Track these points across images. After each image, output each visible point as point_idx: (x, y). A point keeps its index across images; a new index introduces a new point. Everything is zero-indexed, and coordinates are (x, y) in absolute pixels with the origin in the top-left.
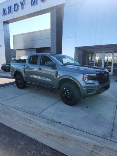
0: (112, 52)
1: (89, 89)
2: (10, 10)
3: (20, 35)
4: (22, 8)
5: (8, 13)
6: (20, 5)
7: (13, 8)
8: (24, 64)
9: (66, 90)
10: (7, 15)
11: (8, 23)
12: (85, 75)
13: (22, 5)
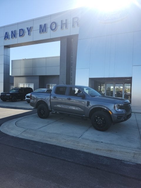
0: (122, 83)
1: (119, 117)
2: (14, 35)
3: (20, 60)
4: (29, 34)
5: (12, 37)
6: (26, 31)
7: (18, 32)
8: (50, 94)
9: (97, 117)
10: (9, 39)
11: (10, 48)
12: (115, 105)
13: (29, 31)
